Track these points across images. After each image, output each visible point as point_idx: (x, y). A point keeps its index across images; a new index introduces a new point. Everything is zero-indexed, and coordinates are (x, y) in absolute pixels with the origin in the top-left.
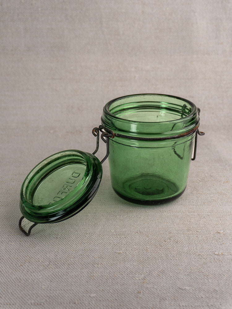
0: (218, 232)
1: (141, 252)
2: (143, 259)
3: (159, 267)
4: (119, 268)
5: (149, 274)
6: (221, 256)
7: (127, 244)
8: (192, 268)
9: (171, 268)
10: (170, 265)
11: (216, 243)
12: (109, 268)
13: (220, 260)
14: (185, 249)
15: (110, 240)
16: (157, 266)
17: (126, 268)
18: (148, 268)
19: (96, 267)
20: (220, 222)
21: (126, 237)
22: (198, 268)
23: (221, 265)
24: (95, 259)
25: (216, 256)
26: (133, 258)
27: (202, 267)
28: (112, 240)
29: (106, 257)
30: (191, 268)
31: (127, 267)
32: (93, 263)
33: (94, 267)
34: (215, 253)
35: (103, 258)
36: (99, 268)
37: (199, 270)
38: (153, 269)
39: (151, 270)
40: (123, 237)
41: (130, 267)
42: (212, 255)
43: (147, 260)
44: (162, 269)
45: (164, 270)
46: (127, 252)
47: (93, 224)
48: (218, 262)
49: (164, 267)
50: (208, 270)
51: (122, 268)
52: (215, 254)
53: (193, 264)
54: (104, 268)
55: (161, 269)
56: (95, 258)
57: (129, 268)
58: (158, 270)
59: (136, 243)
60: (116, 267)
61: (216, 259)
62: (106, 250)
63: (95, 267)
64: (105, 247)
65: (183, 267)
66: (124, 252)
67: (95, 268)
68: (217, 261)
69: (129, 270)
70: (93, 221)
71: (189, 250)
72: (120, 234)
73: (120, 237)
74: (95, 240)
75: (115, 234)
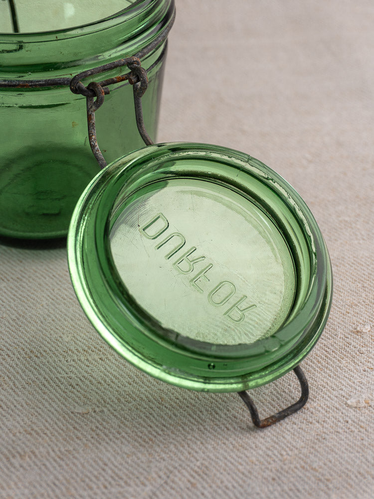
0: (358, 332)
1: (145, 408)
2: (149, 432)
3: (195, 454)
4: (83, 466)
5: (166, 483)
6: (363, 410)
7: (105, 381)
8: (285, 457)
9: (226, 458)
10: (225, 447)
11: (352, 367)
12: (54, 467)
13: (362, 424)
14: (267, 392)
15: (60, 370)
16: (190, 453)
17: (101, 463)
18: (164, 460)
19: (17, 465)
20: (364, 295)
21: (104, 357)
22: (302, 456)
23: (364, 442)
24: (14, 438)
25: (351, 413)
26: (120, 430)
27: (312, 450)
28: (65, 368)
29: (47, 429)
30: (282, 455)
31: (106, 460)
32: (9, 451)
33: (11, 464)
34: (349, 402)
35: (38, 434)
36: (25, 469)
37: (305, 462)
38: (177, 465)
39: (171, 468)
40: (97, 357)
41: (113, 459)
42: (340, 408)
43: (161, 433)
44: (202, 464)
45: (206, 467)
46: (105, 410)
47: (13, 317)
48: (356, 431)
49: (208, 457)
50: (330, 462)
51: (91, 465)
52: (349, 406)
53: (288, 442)
54: (40, 469)
55: (198, 464)
56: (14, 435)
57: (109, 464)
58: (192, 469)
59: (130, 377)
60: (74, 464)
61: (350, 421)
62: (47, 404)
63: (15, 467)
64: (44, 393)
65: (261, 452)
66: (97, 410)
67: (12, 469)
68: (353, 429)
69: (110, 472)
70: (12, 305)
71: (277, 392)
72: (86, 348)
73: (87, 360)
74: (18, 373)
75: (72, 348)
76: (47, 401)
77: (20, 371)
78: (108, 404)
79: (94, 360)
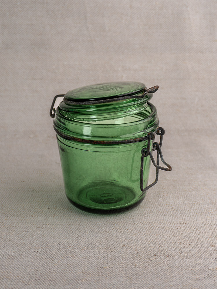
0: (213, 246)
1: (129, 267)
2: (131, 275)
3: (149, 283)
4: (105, 284)
6: (215, 271)
7: (113, 258)
8: (184, 285)
9: (161, 284)
10: (160, 281)
11: (210, 257)
12: (94, 284)
13: (215, 275)
14: (177, 264)
15: (95, 254)
16: (146, 282)
17: (112, 284)
18: (137, 284)
19: (80, 283)
20: (215, 234)
21: (112, 250)
22: (191, 285)
23: (215, 281)
24: (78, 275)
25: (210, 272)
26: (119, 274)
27: (195, 283)
28: (97, 253)
29: (91, 272)
30: (183, 284)
31: (114, 283)
32: (77, 278)
33: (78, 283)
34: (209, 268)
35: (87, 273)
36: (83, 284)
37: (192, 287)
38: (142, 286)
39: (139, 286)
41: (117, 283)
42: (206, 270)
43: (135, 275)
44: (152, 286)
45: (153, 287)
46: (113, 267)
47: (77, 236)
48: (212, 278)
49: (154, 284)
50: (202, 287)
51: (108, 284)
52: (209, 269)
53: (185, 280)
54: (89, 285)
55: (150, 286)
56: (78, 274)
57: (115, 284)
58: (147, 287)
59: (123, 257)
60: (102, 284)
61: (210, 274)
62: (91, 265)
63: (79, 284)
64: (90, 261)
65: (175, 283)
66: (110, 267)
67: (78, 284)
68: (211, 277)
69: (116, 287)
70: (76, 233)
71: (181, 264)
72: (105, 248)
73: (106, 251)
74: (79, 254)
75: (100, 247)
76: (90, 263)
77: (80, 254)
78: (114, 265)
79: (109, 251)
